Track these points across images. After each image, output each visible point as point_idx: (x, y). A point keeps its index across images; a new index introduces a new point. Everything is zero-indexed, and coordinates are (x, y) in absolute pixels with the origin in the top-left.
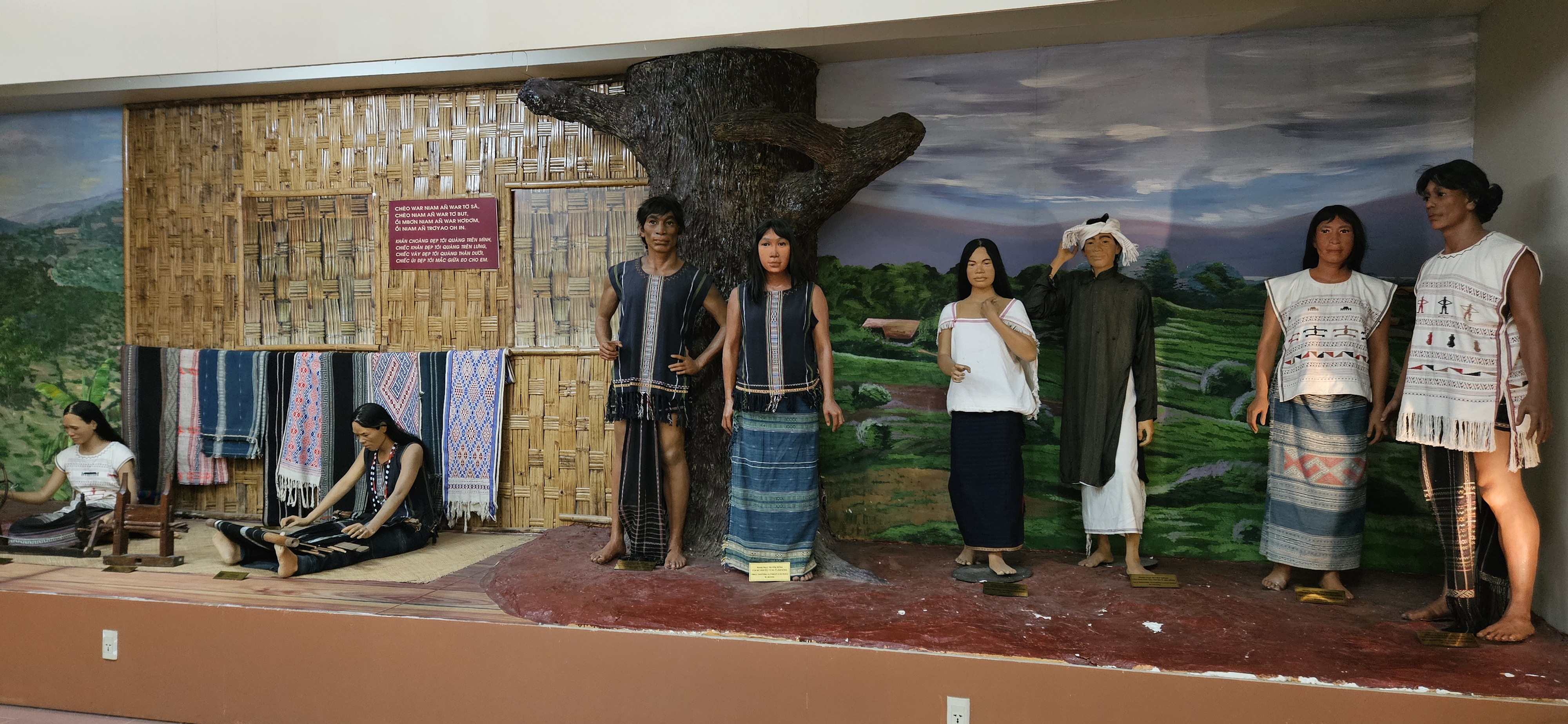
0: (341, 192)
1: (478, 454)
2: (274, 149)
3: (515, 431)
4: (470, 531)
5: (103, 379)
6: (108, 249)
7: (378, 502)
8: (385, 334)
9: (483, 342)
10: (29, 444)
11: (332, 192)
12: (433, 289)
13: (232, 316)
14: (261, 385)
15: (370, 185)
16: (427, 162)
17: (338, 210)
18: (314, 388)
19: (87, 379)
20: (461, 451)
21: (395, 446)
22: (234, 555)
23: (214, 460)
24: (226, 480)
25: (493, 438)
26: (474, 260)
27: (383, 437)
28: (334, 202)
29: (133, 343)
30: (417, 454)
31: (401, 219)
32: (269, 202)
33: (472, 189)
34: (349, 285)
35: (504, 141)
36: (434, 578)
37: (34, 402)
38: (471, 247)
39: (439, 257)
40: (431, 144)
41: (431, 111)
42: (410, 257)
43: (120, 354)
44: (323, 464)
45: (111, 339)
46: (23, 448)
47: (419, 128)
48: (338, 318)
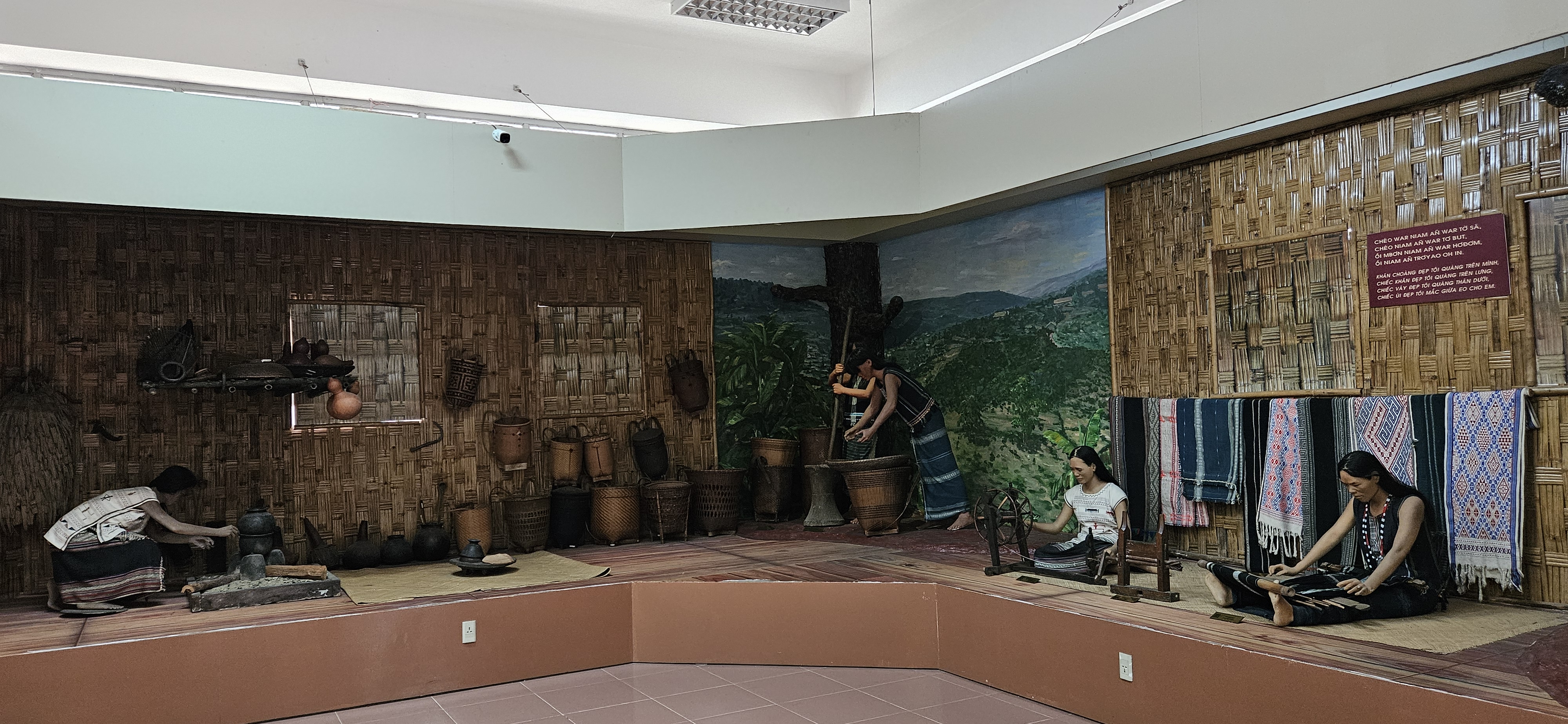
0: (1313, 233)
1: (1493, 512)
2: (1242, 200)
3: (1543, 487)
4: (1486, 601)
5: (1096, 427)
6: (1095, 313)
7: (1373, 557)
8: (1368, 376)
9: (1493, 382)
10: (1041, 482)
11: (1304, 234)
12: (1424, 324)
13: (1205, 366)
14: (1237, 432)
15: (1344, 221)
16: (1411, 188)
17: (1310, 251)
18: (1292, 434)
19: (1082, 427)
20: (1470, 507)
21: (1389, 497)
22: (1227, 598)
23: (1195, 504)
24: (1207, 523)
25: (1513, 493)
26: (1477, 288)
27: (1375, 488)
28: (1306, 244)
29: (1119, 394)
30: (1417, 508)
31: (1382, 252)
32: (1238, 253)
33: (1471, 207)
34: (1325, 328)
35: (1512, 147)
36: (1454, 650)
37: (1043, 447)
38: (1471, 273)
39: (1430, 289)
40: (1416, 167)
41: (1415, 130)
42: (1395, 292)
43: (1108, 404)
44: (1304, 512)
45: (1100, 391)
46: (1036, 486)
47: (1401, 152)
48: (1314, 362)
